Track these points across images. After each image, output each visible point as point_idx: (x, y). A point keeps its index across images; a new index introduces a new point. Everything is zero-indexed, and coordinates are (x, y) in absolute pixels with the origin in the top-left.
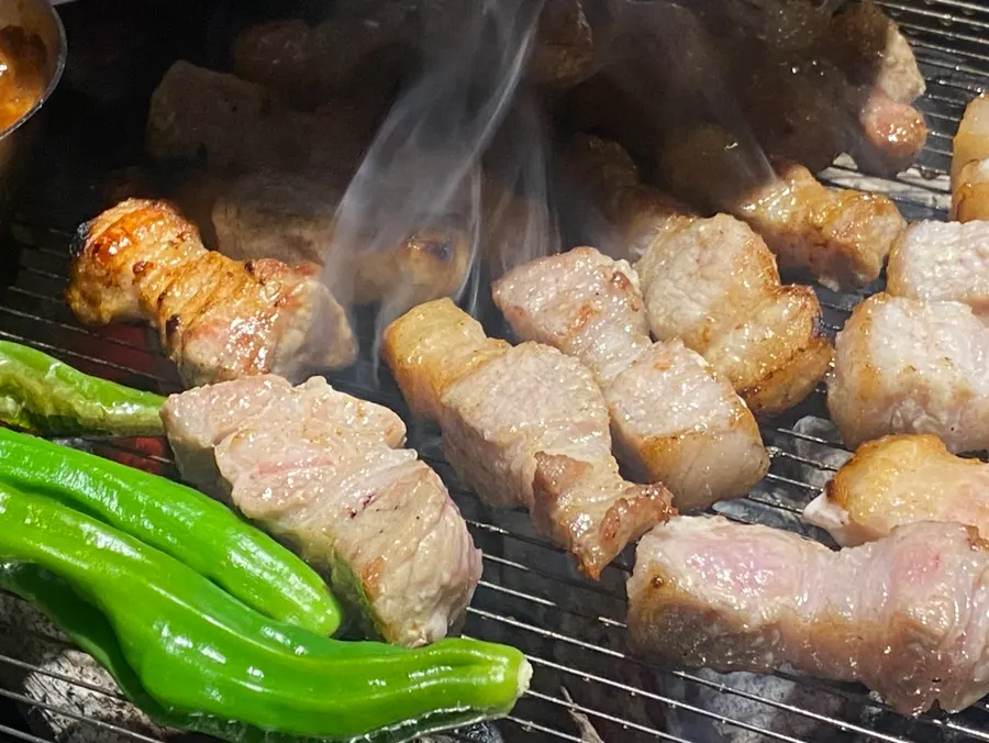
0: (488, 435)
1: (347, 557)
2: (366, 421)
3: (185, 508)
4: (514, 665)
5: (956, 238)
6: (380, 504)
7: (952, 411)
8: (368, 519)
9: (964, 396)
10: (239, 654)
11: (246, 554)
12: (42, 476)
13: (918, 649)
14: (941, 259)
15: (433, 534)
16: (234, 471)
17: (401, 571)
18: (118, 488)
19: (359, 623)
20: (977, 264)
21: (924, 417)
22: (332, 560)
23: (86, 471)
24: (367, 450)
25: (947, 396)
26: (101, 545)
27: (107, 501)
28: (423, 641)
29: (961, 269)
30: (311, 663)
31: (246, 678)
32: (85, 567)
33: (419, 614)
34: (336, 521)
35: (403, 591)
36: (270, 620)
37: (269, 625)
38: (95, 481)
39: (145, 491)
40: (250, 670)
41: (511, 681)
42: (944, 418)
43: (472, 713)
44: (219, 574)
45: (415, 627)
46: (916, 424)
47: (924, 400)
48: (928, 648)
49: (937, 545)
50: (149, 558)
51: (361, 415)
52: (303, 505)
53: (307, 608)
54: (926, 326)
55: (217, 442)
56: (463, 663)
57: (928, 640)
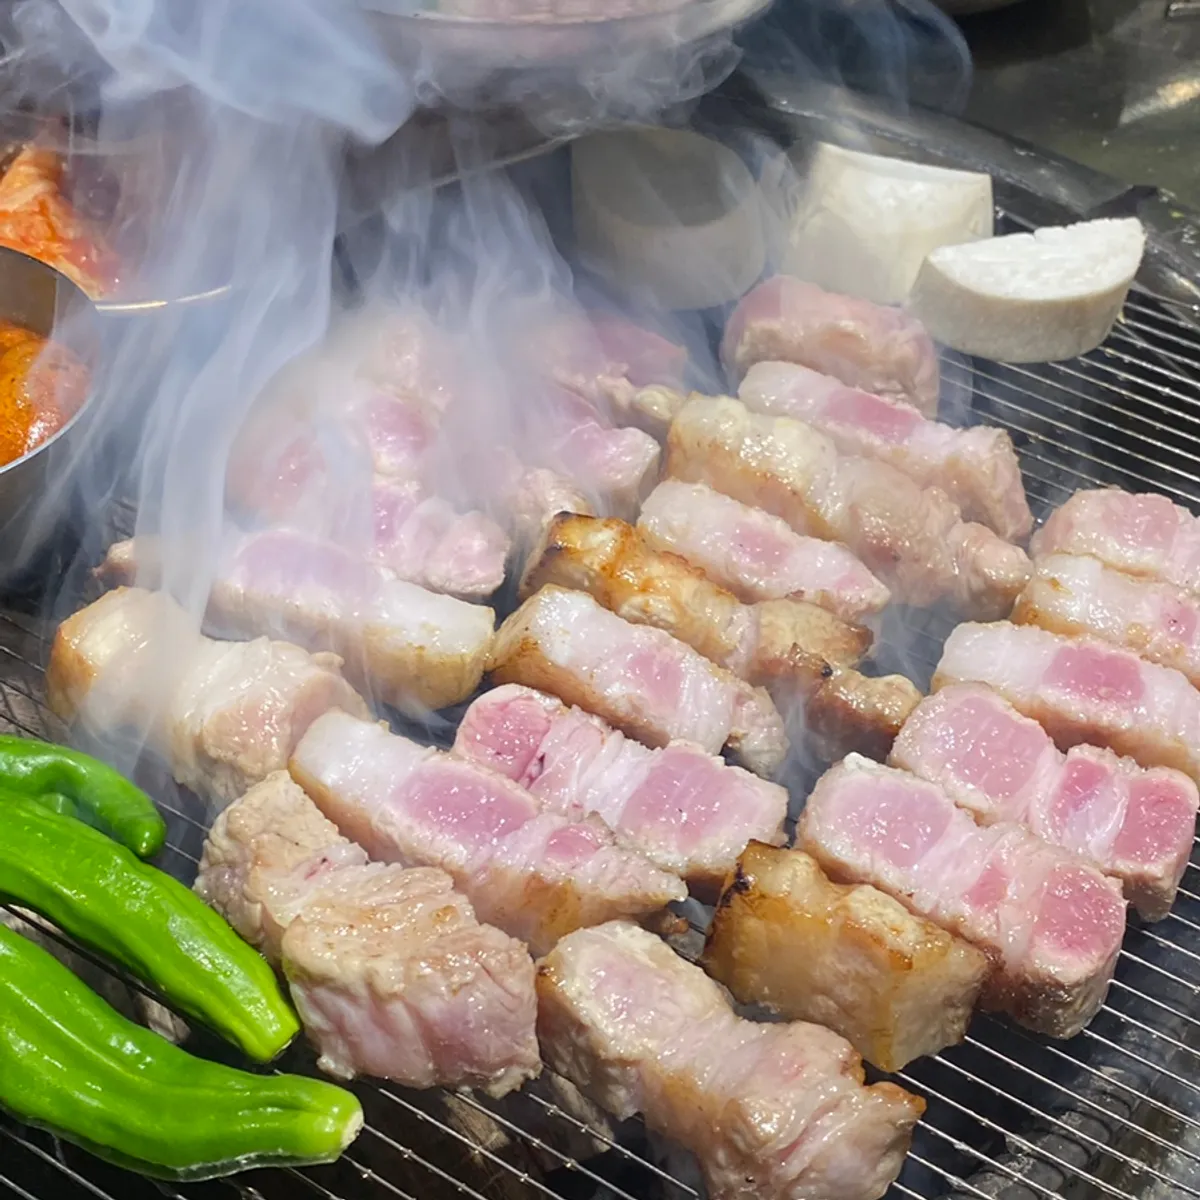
10: (84, 1067)
13: (739, 1143)
48: (749, 1147)
49: (811, 1054)
56: (291, 1107)
57: (749, 1137)
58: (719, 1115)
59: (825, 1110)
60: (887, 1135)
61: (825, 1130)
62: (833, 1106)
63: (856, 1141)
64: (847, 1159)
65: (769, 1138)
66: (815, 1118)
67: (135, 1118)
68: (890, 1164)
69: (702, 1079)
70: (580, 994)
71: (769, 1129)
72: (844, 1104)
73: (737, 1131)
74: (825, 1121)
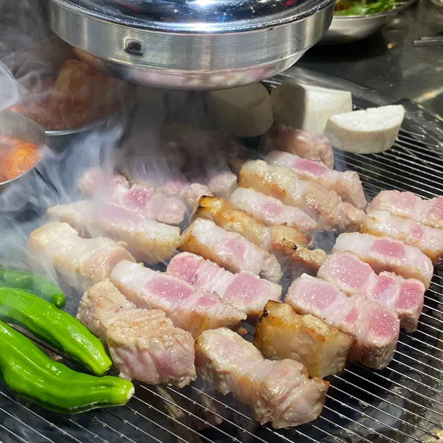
13: (265, 397)
48: (268, 398)
49: (290, 368)
56: (109, 386)
57: (268, 395)
58: (258, 389)
59: (295, 386)
60: (317, 395)
61: (295, 393)
62: (297, 385)
63: (307, 398)
64: (303, 404)
65: (275, 395)
66: (291, 389)
69: (252, 377)
70: (210, 349)
71: (275, 391)
72: (301, 384)
73: (264, 393)
74: (295, 390)
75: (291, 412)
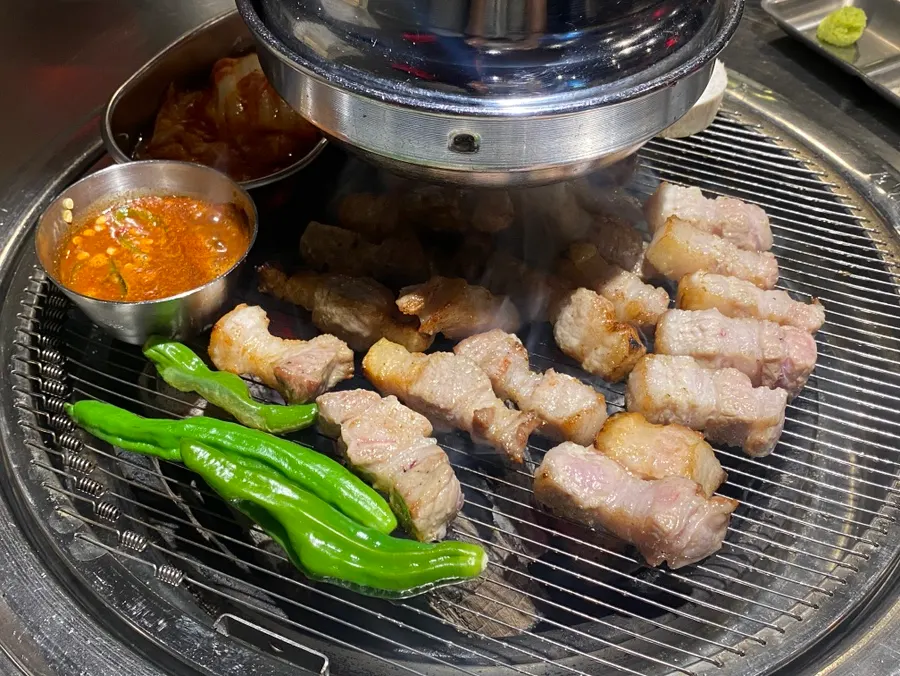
0: (442, 406)
1: (403, 494)
2: (414, 422)
3: (320, 468)
4: (479, 557)
5: (689, 320)
6: (418, 468)
7: (687, 414)
8: (413, 474)
9: (693, 408)
10: (348, 548)
11: (350, 491)
12: (251, 450)
13: (656, 536)
14: (681, 330)
15: (446, 489)
16: (350, 440)
17: (428, 507)
18: (289, 457)
19: (405, 530)
20: (700, 334)
21: (674, 416)
22: (391, 490)
23: (273, 448)
24: (413, 438)
25: (686, 407)
26: (279, 492)
27: (283, 464)
28: (434, 539)
29: (691, 336)
30: (382, 553)
31: (350, 560)
32: (273, 503)
33: (434, 527)
34: (395, 472)
35: (429, 516)
36: (361, 527)
37: (362, 531)
38: (279, 454)
39: (301, 458)
40: (352, 556)
41: (478, 565)
42: (684, 418)
43: (459, 580)
44: (338, 502)
45: (431, 533)
46: (670, 420)
47: (674, 410)
48: (661, 537)
49: (680, 489)
50: (304, 498)
51: (413, 419)
52: (380, 462)
53: (380, 519)
54: (673, 370)
55: (342, 423)
56: (455, 555)
57: (661, 533)
58: (643, 526)
59: (692, 513)
60: (722, 519)
61: (695, 523)
62: (695, 511)
63: (708, 523)
64: (706, 532)
65: (670, 531)
66: (689, 517)
67: (379, 571)
68: (723, 533)
69: (629, 509)
70: (564, 481)
71: (670, 527)
72: (700, 509)
73: (653, 531)
74: (694, 518)
75: (694, 547)
